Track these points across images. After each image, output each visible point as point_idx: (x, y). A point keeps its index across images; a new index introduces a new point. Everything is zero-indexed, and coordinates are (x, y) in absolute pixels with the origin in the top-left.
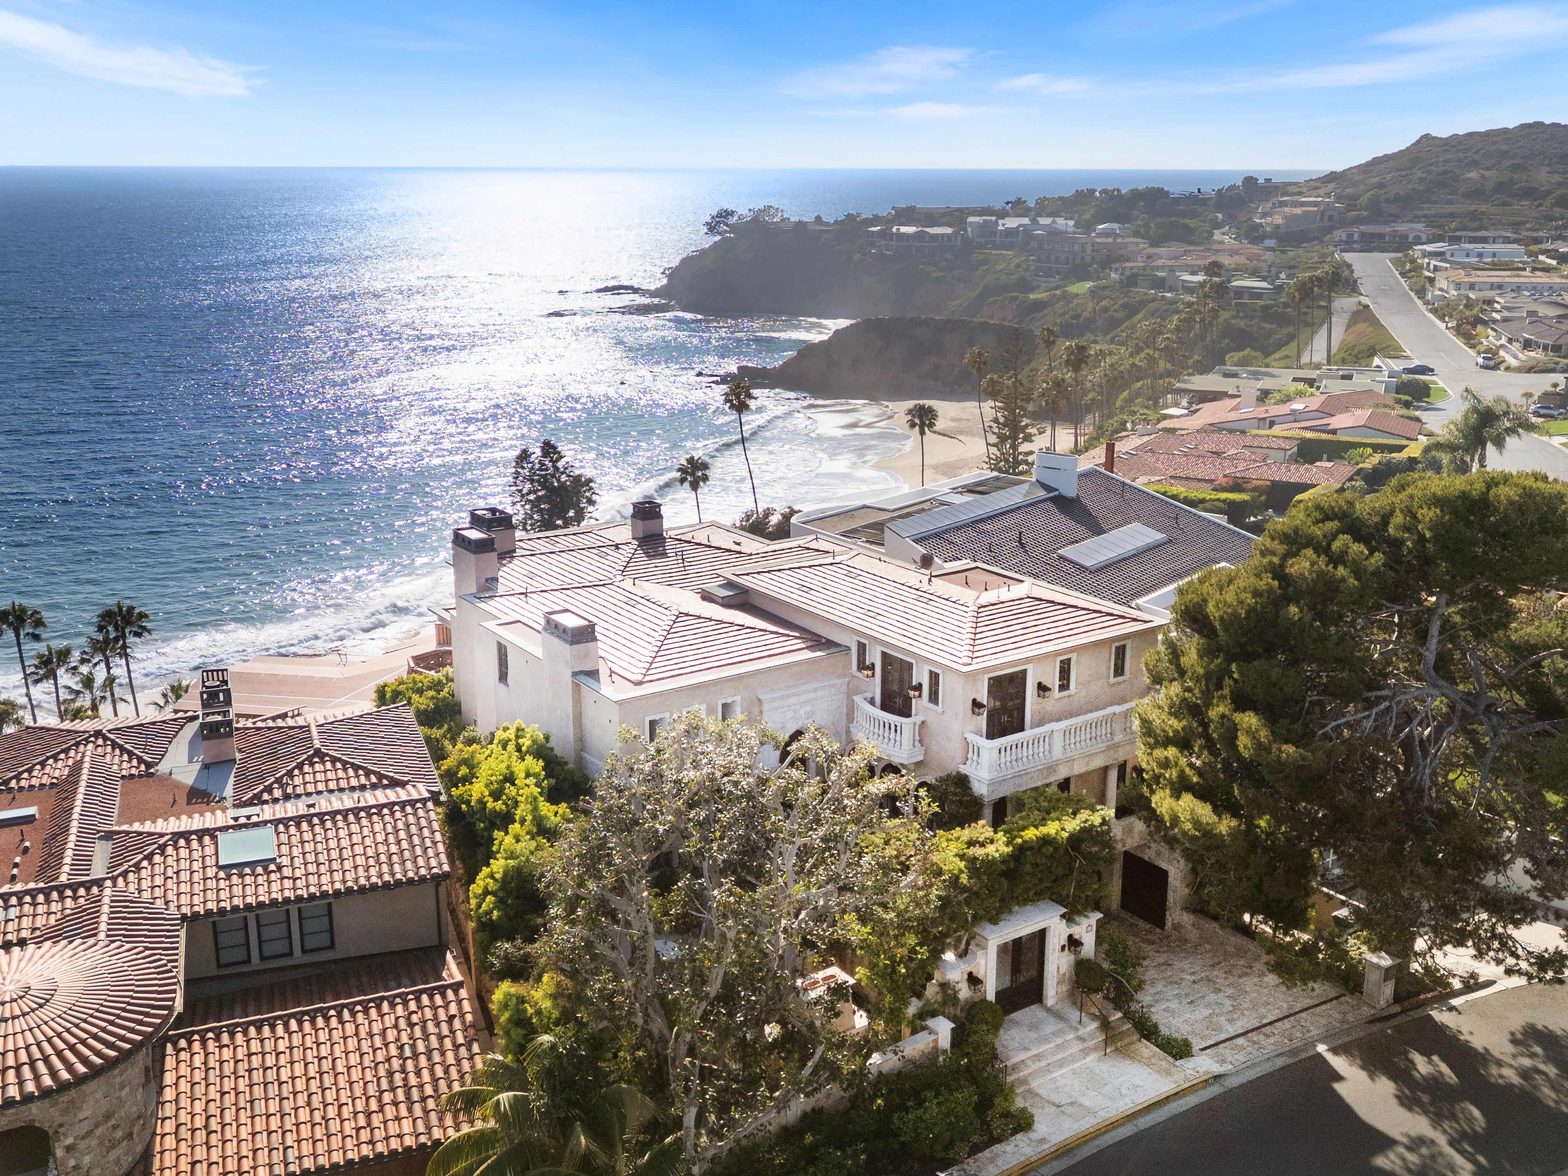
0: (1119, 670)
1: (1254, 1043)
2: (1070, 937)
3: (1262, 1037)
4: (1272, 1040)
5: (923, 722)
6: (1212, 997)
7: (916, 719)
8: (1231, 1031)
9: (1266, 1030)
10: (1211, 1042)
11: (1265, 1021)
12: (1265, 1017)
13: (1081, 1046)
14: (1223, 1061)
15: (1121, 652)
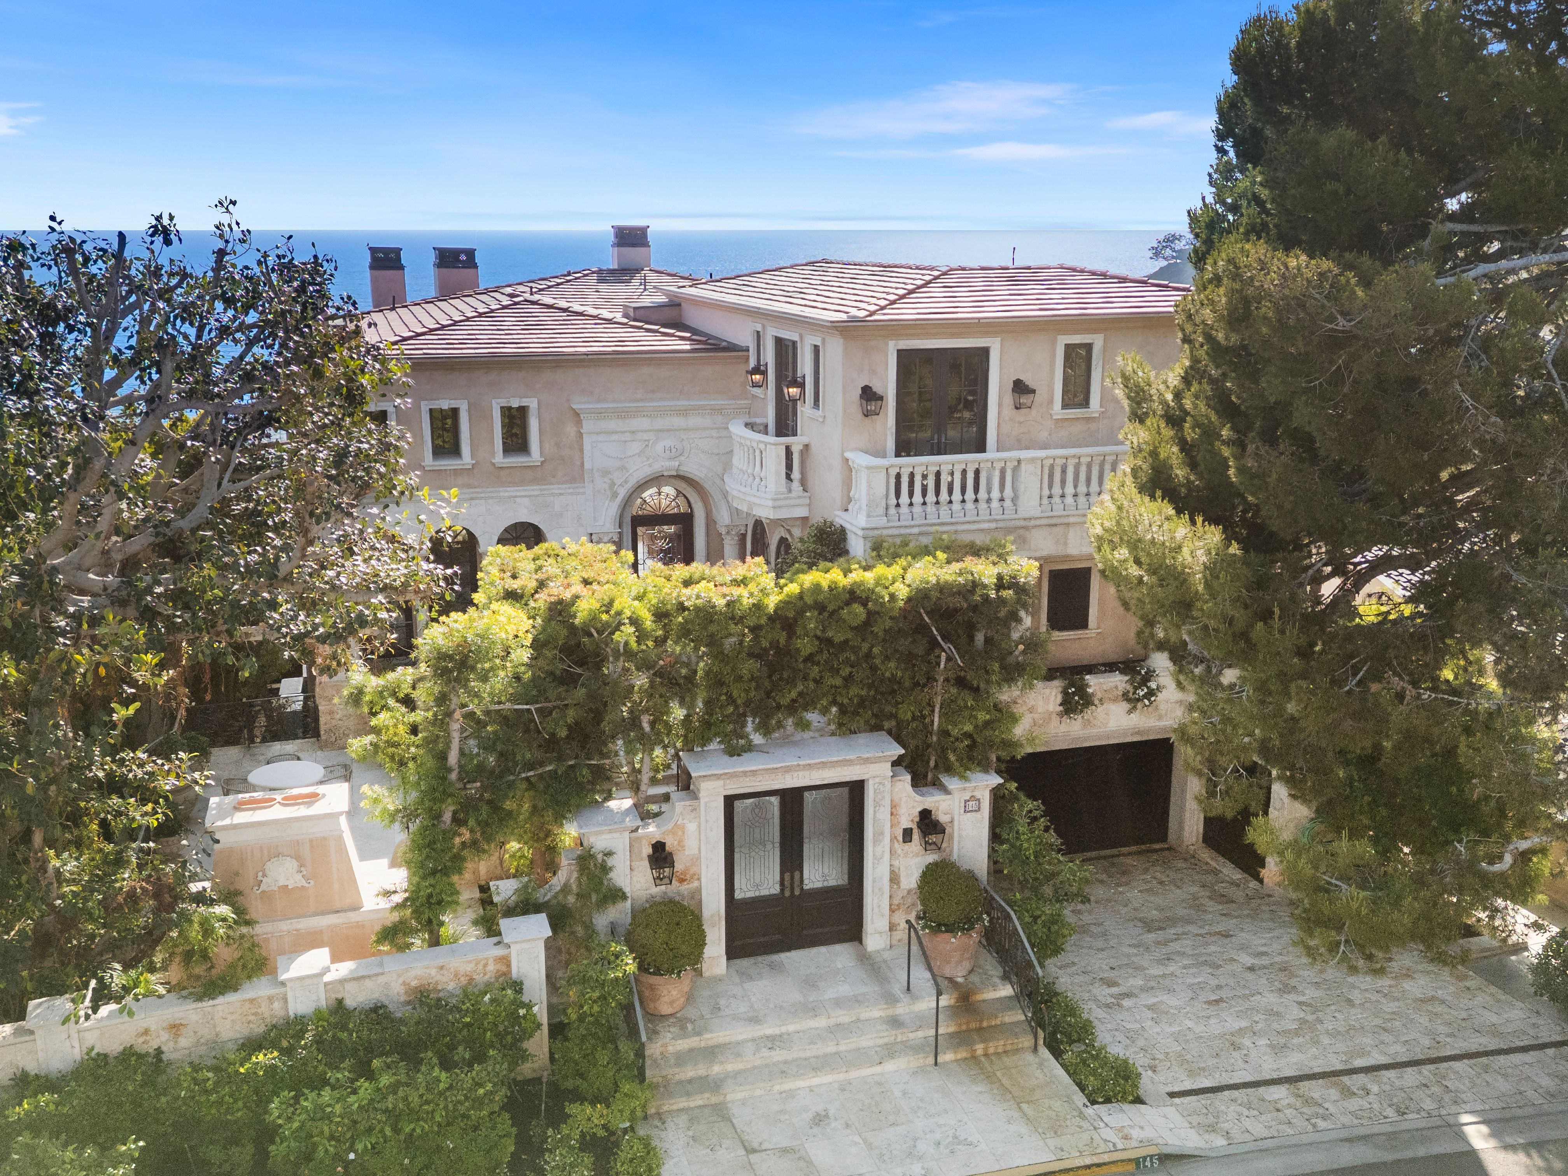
1: (1308, 1101)
2: (925, 816)
3: (1334, 1093)
4: (1354, 1104)
6: (1271, 999)
7: (797, 439)
8: (1269, 1068)
9: (1354, 1082)
10: (1207, 1083)
11: (1359, 1063)
12: (1363, 1053)
13: (888, 1036)
14: (1211, 1129)
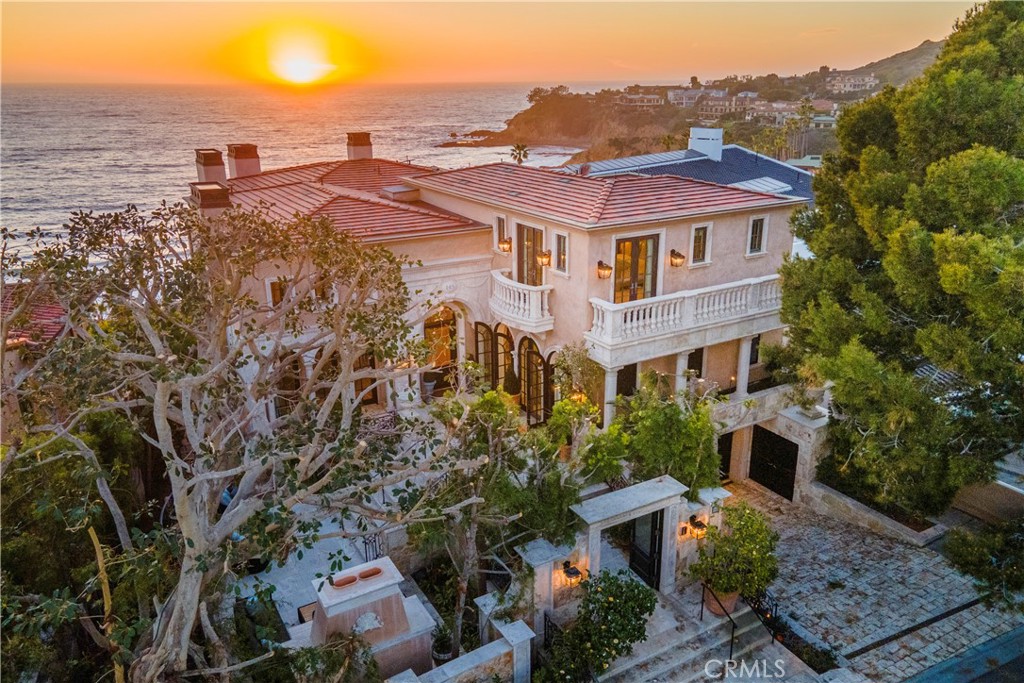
0: (756, 245)
1: (911, 650)
2: (694, 519)
3: (920, 642)
4: (932, 648)
5: (552, 291)
7: (546, 287)
10: (858, 647)
15: (757, 227)
